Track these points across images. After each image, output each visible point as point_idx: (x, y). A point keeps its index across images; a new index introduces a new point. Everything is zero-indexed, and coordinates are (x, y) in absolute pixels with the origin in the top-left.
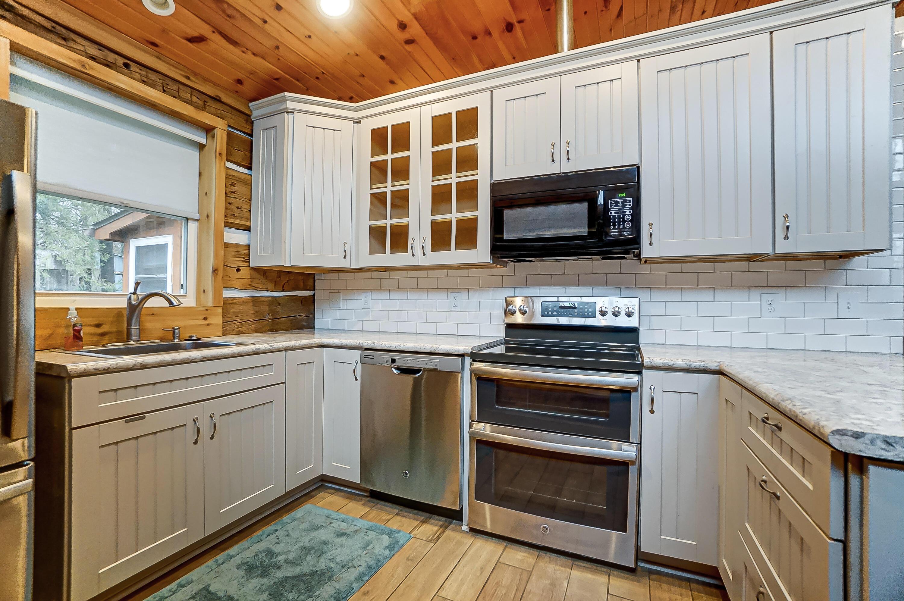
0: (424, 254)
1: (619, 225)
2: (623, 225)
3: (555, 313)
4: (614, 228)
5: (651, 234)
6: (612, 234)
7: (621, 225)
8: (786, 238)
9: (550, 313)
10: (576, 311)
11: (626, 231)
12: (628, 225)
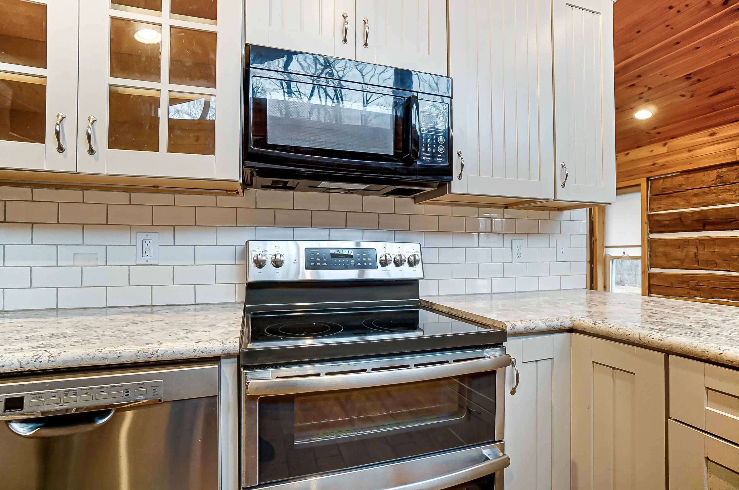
0: (91, 151)
1: (432, 147)
2: (436, 148)
3: (325, 264)
4: (426, 151)
5: (463, 166)
6: (424, 158)
7: (434, 148)
8: (564, 186)
9: (318, 264)
10: (353, 261)
11: (440, 157)
12: (441, 149)
